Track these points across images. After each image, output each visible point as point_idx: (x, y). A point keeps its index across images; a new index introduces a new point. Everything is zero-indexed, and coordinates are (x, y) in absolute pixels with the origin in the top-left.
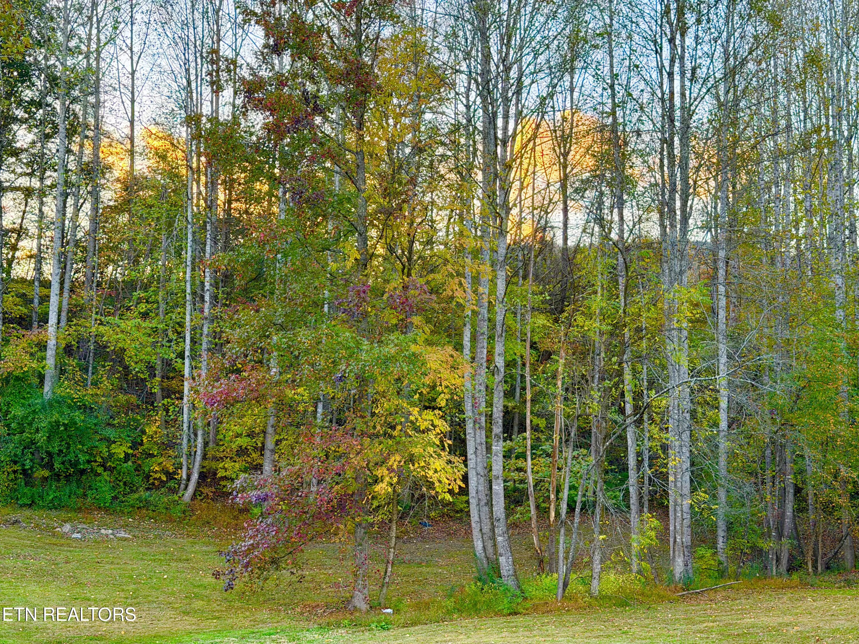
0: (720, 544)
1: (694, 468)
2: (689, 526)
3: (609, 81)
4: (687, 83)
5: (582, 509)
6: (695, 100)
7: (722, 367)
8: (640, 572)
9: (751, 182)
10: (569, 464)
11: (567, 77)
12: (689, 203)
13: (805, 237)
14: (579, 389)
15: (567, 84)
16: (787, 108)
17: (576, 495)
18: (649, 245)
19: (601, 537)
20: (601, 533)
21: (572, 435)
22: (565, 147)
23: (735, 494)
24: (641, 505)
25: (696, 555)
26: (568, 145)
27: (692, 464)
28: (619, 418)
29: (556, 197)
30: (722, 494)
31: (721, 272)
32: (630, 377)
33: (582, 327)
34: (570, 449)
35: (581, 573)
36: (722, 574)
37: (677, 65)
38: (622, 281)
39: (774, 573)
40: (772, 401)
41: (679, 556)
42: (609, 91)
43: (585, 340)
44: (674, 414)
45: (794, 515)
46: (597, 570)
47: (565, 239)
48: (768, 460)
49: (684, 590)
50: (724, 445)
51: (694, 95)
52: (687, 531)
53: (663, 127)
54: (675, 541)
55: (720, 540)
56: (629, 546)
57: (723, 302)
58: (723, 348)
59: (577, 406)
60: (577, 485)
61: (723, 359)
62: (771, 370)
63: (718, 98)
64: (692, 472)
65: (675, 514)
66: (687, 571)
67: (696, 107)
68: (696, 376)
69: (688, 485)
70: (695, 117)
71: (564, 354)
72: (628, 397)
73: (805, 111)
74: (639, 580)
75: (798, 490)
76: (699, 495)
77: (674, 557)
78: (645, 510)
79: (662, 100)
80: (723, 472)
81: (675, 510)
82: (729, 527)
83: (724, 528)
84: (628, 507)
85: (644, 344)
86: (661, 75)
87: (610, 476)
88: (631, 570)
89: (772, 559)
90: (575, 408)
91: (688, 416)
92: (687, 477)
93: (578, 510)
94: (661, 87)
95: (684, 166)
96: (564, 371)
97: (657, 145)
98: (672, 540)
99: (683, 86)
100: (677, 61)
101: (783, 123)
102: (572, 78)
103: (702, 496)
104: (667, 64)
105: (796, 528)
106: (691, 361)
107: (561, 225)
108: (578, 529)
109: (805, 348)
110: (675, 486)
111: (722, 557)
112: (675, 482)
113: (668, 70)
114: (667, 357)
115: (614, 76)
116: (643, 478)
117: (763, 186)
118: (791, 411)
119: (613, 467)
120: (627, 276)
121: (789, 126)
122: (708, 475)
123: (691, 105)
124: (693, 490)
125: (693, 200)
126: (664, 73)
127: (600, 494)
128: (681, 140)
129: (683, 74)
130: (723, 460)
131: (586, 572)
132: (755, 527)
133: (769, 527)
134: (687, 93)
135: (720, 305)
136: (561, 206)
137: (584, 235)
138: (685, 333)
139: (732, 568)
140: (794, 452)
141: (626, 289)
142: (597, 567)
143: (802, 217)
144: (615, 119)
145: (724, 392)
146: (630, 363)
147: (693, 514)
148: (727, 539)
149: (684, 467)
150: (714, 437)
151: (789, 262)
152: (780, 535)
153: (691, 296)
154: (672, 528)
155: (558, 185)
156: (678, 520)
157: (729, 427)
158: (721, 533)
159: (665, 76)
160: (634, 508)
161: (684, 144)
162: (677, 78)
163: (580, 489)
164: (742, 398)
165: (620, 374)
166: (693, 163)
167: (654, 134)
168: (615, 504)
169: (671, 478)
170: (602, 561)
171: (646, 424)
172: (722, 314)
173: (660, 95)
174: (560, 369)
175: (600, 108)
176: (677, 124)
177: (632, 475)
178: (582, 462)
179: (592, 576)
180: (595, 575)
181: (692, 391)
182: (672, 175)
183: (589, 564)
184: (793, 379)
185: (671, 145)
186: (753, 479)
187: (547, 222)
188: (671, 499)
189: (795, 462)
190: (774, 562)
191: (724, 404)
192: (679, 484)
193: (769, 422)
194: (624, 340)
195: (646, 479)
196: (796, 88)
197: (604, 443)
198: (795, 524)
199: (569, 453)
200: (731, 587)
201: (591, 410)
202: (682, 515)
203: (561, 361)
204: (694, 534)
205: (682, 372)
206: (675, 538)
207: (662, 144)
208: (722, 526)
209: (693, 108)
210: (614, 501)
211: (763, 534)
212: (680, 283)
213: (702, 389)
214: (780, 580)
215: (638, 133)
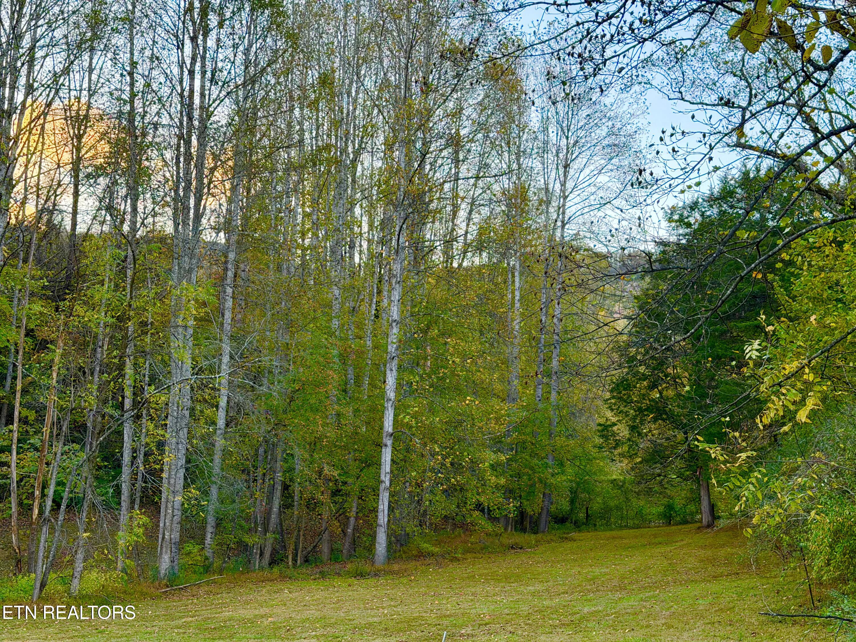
0: (208, 540)
1: (189, 465)
2: (180, 523)
3: (128, 69)
4: (207, 84)
5: (68, 506)
6: (214, 101)
7: (224, 367)
8: (124, 570)
9: (264, 188)
10: (58, 459)
11: (86, 57)
12: (203, 202)
13: (310, 247)
14: (74, 381)
15: (86, 64)
16: (301, 124)
17: (64, 491)
18: (163, 239)
19: (85, 535)
20: (85, 531)
21: (64, 429)
22: (79, 129)
23: (227, 491)
24: (132, 502)
25: (183, 551)
26: (83, 127)
27: (188, 461)
28: (116, 414)
29: (67, 180)
30: (214, 491)
31: (230, 274)
32: (132, 372)
33: (83, 317)
34: (61, 444)
35: (61, 573)
36: (207, 569)
37: (198, 64)
38: (130, 273)
39: (257, 567)
40: (268, 402)
41: (166, 552)
42: (128, 78)
43: (86, 331)
44: (173, 410)
45: (280, 512)
46: (79, 569)
47: (74, 224)
48: (260, 458)
49: (168, 587)
50: (220, 442)
51: (214, 96)
52: (177, 527)
53: (181, 123)
54: (163, 538)
55: (209, 536)
56: (115, 543)
57: (229, 303)
58: (227, 348)
59: (72, 399)
60: (65, 481)
61: (226, 359)
62: (270, 372)
63: (237, 103)
64: (187, 469)
65: (166, 511)
66: (173, 567)
67: (215, 109)
68: (197, 374)
69: (181, 482)
70: (213, 119)
71: (62, 345)
72: (128, 393)
73: (318, 129)
74: (122, 578)
75: (286, 487)
76: (190, 492)
77: (161, 554)
78: (136, 507)
79: (181, 95)
80: (217, 470)
81: (166, 506)
82: (219, 523)
83: (213, 523)
84: (119, 504)
85: (148, 339)
86: (182, 71)
87: (101, 473)
88: (115, 569)
89: (256, 553)
90: (69, 401)
91: (187, 413)
92: (182, 473)
93: (63, 507)
94: (181, 82)
95: (200, 166)
96: (60, 362)
97: (174, 141)
98: (160, 536)
99: (203, 87)
100: (199, 60)
101: (297, 137)
102: (91, 59)
103: (194, 492)
104: (188, 62)
105: (281, 524)
106: (193, 359)
107: (70, 210)
108: (62, 526)
109: (302, 353)
110: (169, 482)
111: (208, 553)
112: (169, 478)
113: (189, 67)
114: (169, 354)
115: (134, 64)
116: (137, 474)
117: (274, 195)
118: (285, 412)
119: (106, 463)
120: (134, 269)
121: (301, 141)
122: (202, 472)
123: (210, 106)
124: (186, 486)
125: (207, 200)
126: (185, 69)
127: (89, 491)
128: (198, 139)
129: (204, 73)
130: (217, 458)
131: (68, 572)
132: (243, 523)
133: (256, 522)
134: (207, 92)
135: (227, 306)
136: (71, 189)
137: (94, 221)
138: (191, 331)
139: (217, 563)
140: (284, 451)
141: (133, 282)
142: (79, 565)
143: (309, 230)
144: (132, 108)
145: (224, 391)
146: (132, 358)
147: (184, 511)
148: (216, 535)
149: (180, 464)
150: (209, 435)
151: (293, 270)
152: (266, 530)
153: (197, 295)
154: (161, 525)
155: (69, 167)
156: (168, 516)
157: (227, 425)
158: (210, 529)
159: (186, 73)
160: (125, 505)
161: (202, 145)
162: (198, 77)
163: (68, 485)
164: (239, 398)
165: (121, 367)
166: (209, 163)
167: (172, 129)
168: (104, 501)
169: (164, 475)
170: (85, 560)
171: (144, 421)
172: (228, 315)
173: (179, 91)
174: (57, 360)
175: (116, 94)
176: (196, 123)
177: (126, 471)
178: (73, 456)
179: (73, 575)
180: (76, 574)
181: (192, 388)
182: (188, 172)
183: (71, 562)
184: (289, 382)
185: (188, 143)
186: (244, 477)
187: (54, 205)
188: (164, 496)
189: (285, 460)
190: (258, 556)
191: (223, 402)
192: (172, 481)
193: (264, 421)
194: (126, 334)
195: (140, 476)
196: (309, 106)
197: (98, 438)
198: (281, 520)
199: (59, 447)
200: (214, 582)
201: (87, 404)
202: (173, 512)
203: (58, 351)
204: (183, 530)
205: (184, 369)
206: (164, 534)
207: (179, 140)
208: (211, 521)
209: (211, 109)
210: (104, 498)
211: (250, 530)
212: (189, 281)
213: (203, 386)
214: (261, 573)
215: (156, 126)
